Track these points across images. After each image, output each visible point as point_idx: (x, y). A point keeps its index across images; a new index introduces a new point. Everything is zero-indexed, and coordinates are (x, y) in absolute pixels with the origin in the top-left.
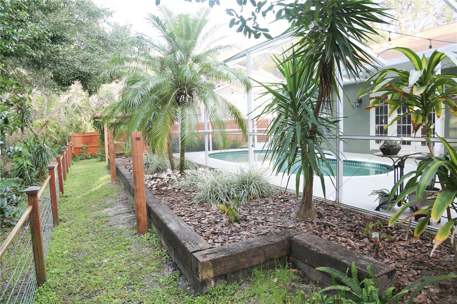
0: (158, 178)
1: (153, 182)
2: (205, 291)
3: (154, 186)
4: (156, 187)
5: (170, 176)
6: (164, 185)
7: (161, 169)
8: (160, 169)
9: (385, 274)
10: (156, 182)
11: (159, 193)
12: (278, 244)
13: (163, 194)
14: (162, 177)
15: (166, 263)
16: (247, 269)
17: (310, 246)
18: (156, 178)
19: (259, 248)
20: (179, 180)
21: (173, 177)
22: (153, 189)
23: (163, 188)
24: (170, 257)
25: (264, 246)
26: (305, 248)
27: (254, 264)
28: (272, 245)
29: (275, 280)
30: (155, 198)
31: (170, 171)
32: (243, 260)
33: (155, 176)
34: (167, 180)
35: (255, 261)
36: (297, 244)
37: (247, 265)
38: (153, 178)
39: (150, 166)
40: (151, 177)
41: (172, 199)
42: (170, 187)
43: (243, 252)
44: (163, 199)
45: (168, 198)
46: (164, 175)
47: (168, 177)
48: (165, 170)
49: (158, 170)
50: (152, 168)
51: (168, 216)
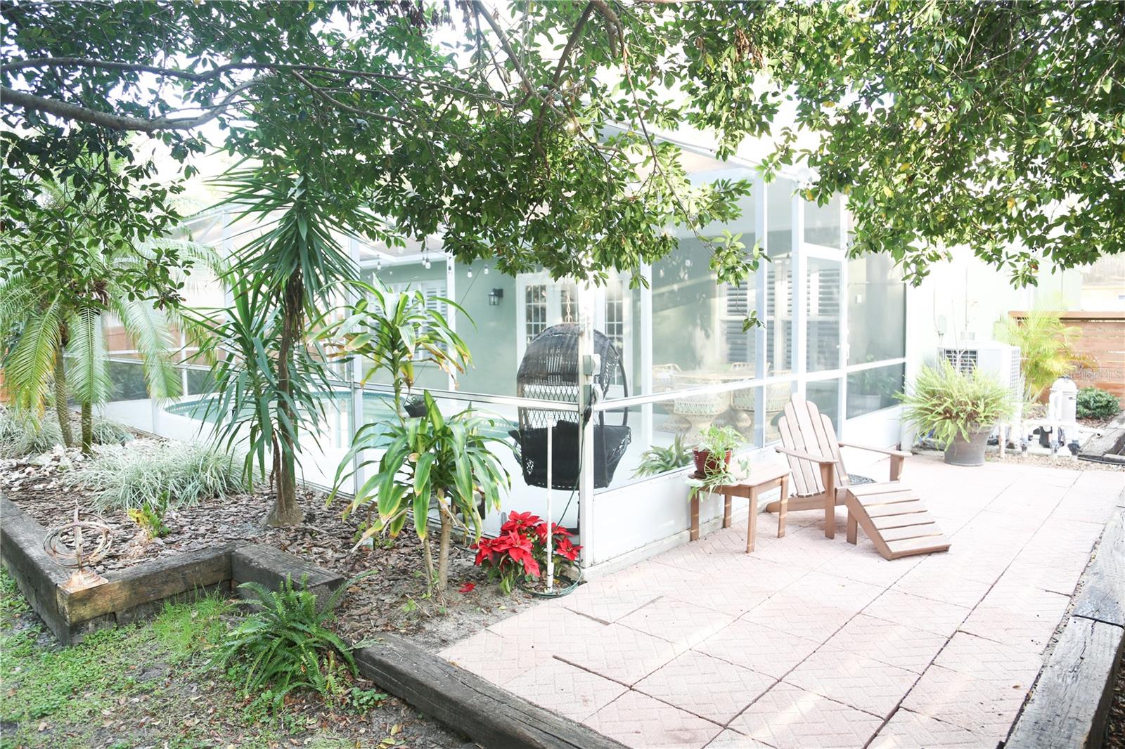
0: (29, 465)
1: (16, 475)
2: (76, 641)
3: (17, 484)
4: (21, 485)
5: (59, 461)
6: (42, 480)
7: (41, 445)
8: (38, 445)
9: (325, 584)
10: (24, 475)
11: (24, 496)
12: (208, 563)
13: (34, 498)
14: (40, 463)
15: (21, 617)
16: (152, 602)
17: (251, 561)
18: (25, 466)
19: (174, 569)
20: (77, 468)
21: (65, 462)
22: (13, 489)
23: (36, 487)
24: (31, 608)
25: (183, 566)
26: (245, 564)
27: (164, 594)
28: (198, 564)
29: (195, 614)
30: (12, 506)
31: (59, 449)
32: (144, 589)
33: (23, 461)
34: (50, 469)
35: (167, 591)
36: (238, 559)
37: (152, 597)
38: (18, 466)
39: (17, 439)
40: (15, 465)
41: (52, 506)
42: (53, 483)
43: (145, 577)
44: (32, 507)
45: (43, 504)
46: (45, 460)
47: (55, 463)
48: (48, 447)
49: (34, 448)
50: (22, 442)
51: (31, 536)
